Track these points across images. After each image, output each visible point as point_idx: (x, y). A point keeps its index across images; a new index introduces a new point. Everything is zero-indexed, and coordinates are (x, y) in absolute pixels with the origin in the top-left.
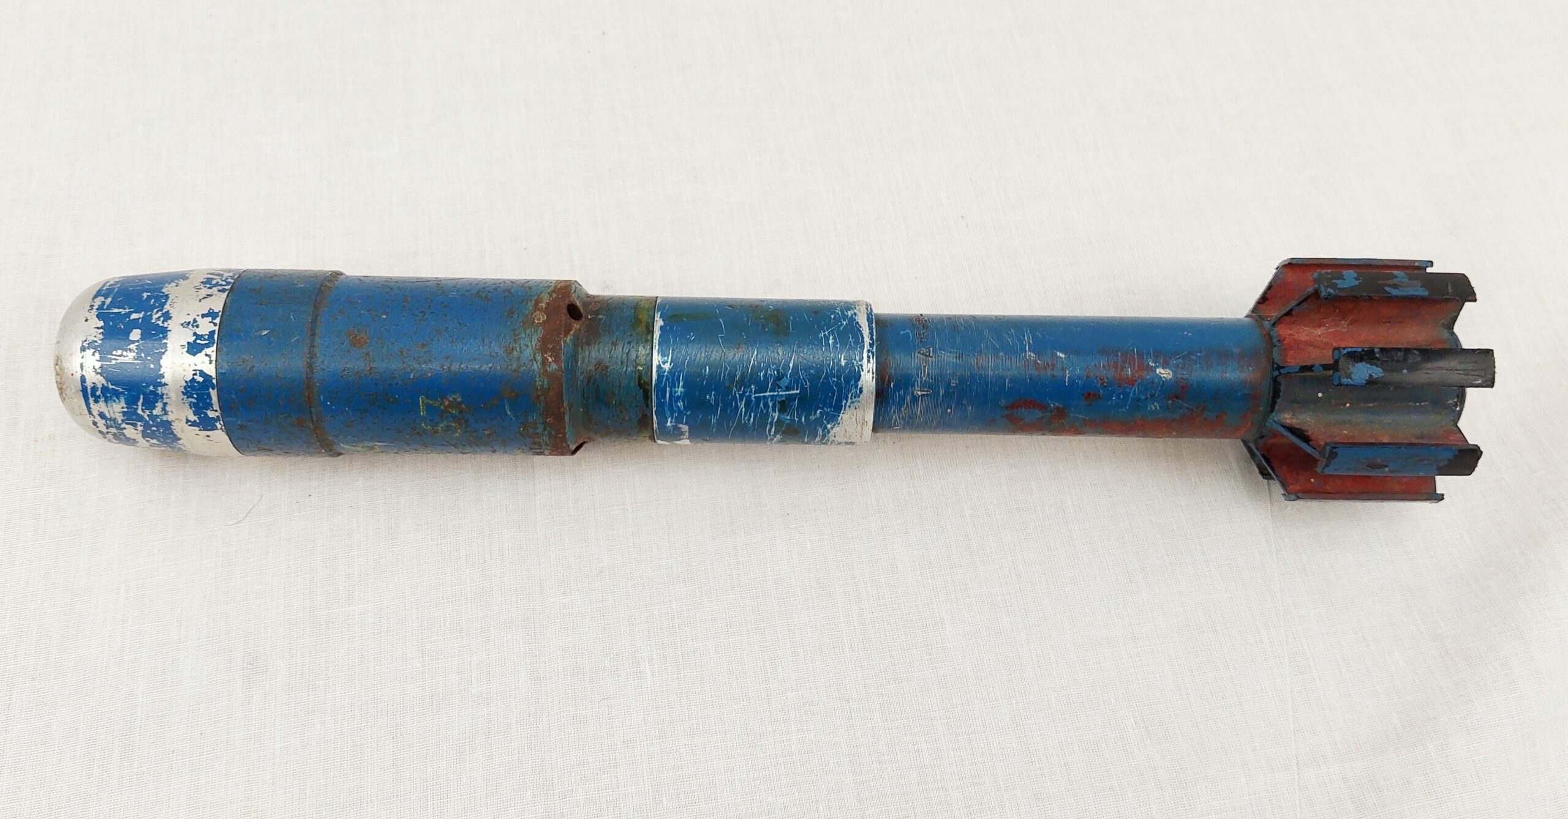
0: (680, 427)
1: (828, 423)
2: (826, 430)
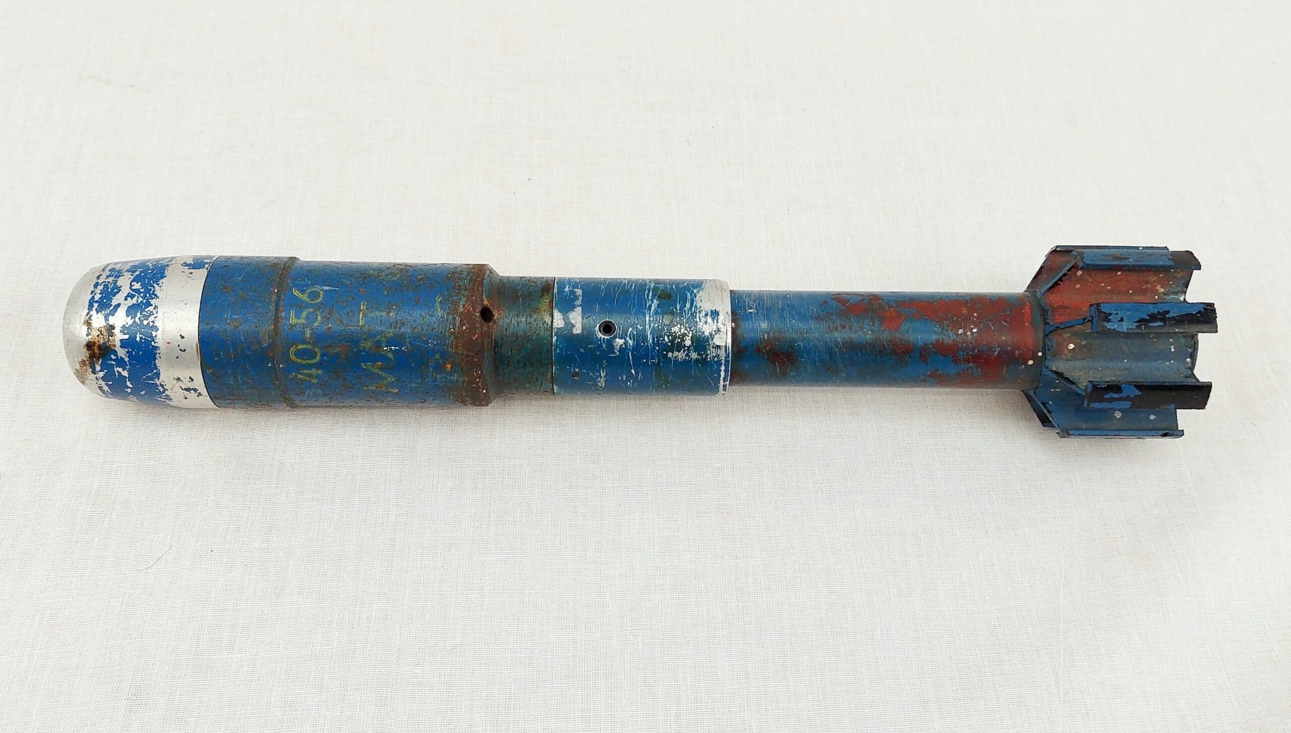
0: (576, 292)
1: (694, 289)
2: (693, 294)
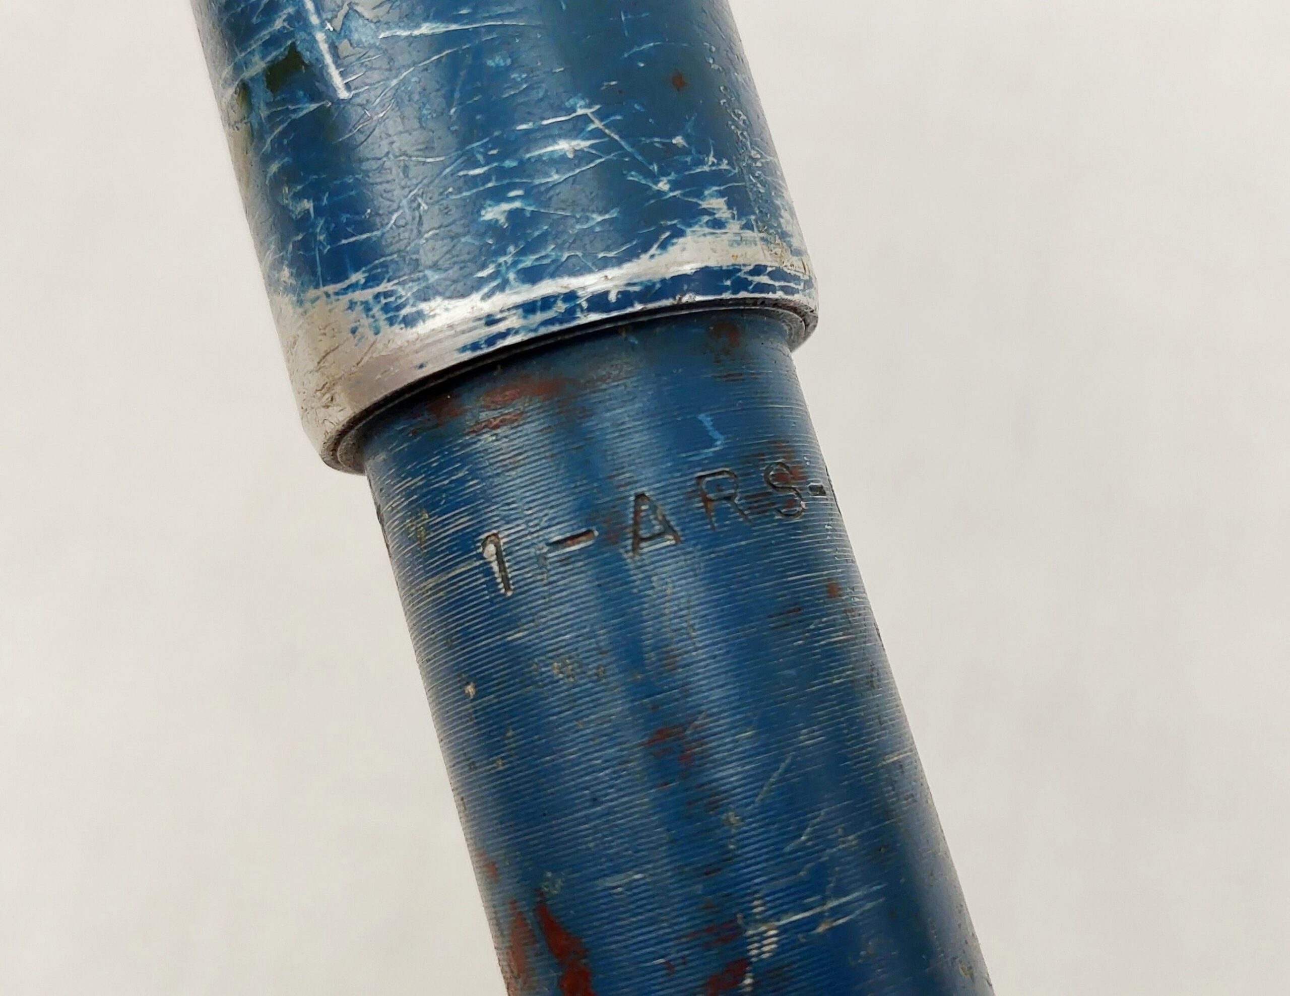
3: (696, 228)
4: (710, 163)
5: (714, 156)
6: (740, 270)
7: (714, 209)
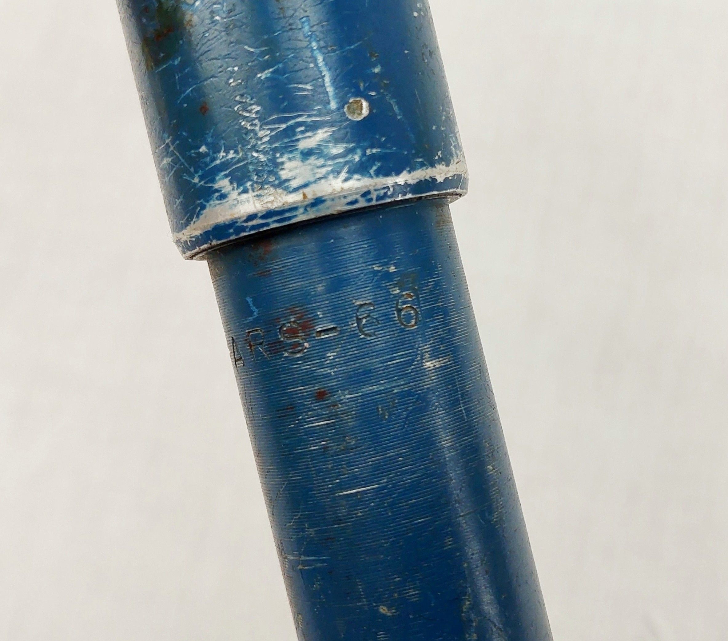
3: (211, 202)
4: (221, 157)
5: (224, 152)
6: (237, 222)
7: (221, 188)
